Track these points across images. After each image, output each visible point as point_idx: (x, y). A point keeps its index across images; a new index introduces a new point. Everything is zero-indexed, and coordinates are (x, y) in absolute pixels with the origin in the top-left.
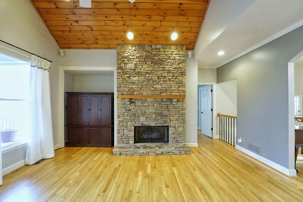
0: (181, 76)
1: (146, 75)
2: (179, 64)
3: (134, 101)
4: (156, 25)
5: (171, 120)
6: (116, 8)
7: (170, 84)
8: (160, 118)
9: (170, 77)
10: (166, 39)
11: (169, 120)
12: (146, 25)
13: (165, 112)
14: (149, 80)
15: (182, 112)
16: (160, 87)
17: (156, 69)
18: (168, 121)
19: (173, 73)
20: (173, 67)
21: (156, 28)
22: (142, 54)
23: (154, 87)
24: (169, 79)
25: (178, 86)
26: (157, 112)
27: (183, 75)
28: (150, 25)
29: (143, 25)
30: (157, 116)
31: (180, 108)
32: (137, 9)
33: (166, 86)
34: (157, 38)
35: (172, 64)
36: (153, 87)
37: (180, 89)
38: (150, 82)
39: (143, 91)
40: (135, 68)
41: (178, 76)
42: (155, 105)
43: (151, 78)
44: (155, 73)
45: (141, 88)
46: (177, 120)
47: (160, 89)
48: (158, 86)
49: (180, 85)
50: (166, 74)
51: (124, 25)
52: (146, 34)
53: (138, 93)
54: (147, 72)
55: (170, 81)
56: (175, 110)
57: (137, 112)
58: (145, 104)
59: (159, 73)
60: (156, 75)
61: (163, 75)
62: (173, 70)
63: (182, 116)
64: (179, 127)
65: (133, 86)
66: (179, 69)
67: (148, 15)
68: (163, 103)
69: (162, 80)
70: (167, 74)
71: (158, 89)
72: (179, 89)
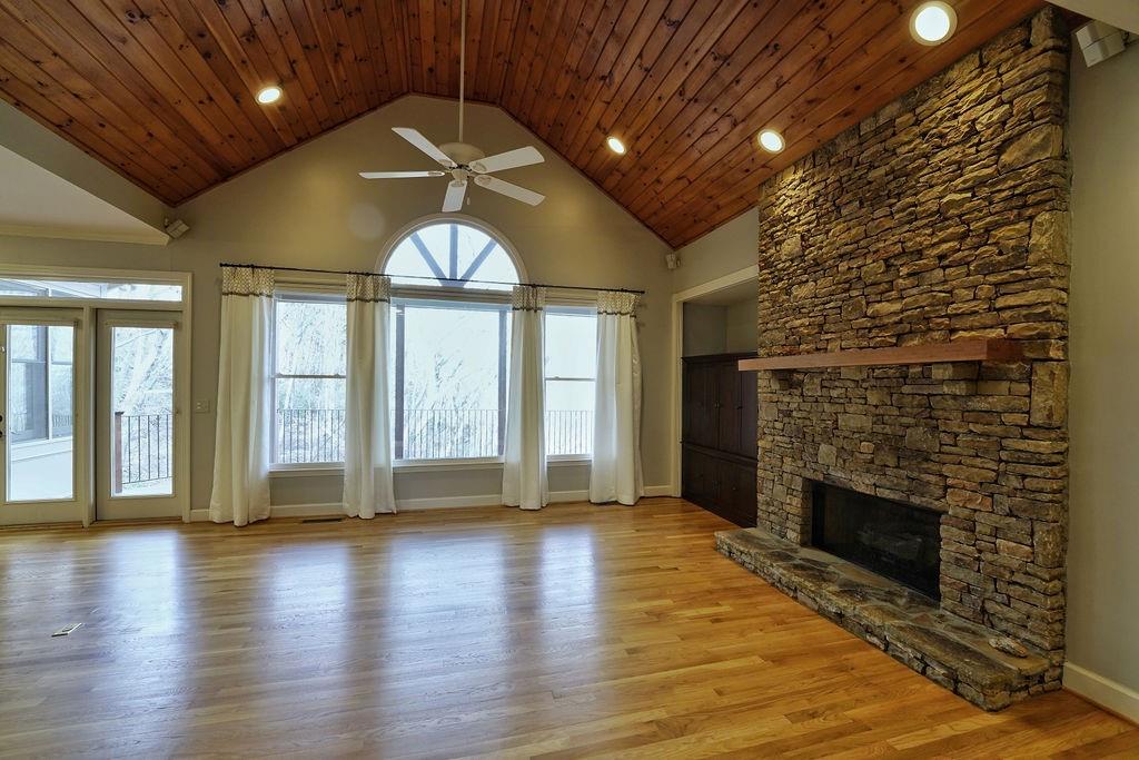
0: (1019, 218)
1: (837, 266)
2: (1000, 151)
3: (801, 377)
4: (813, 52)
5: (950, 481)
6: (690, 101)
7: (945, 282)
8: (891, 461)
9: (945, 246)
10: (902, 61)
11: (933, 479)
12: (785, 79)
13: (918, 437)
14: (847, 286)
15: (1023, 445)
16: (897, 306)
17: (877, 227)
18: (929, 483)
19: (960, 216)
20: (961, 186)
21: (825, 59)
22: (823, 184)
23: (870, 312)
24: (942, 257)
25: (996, 285)
26: (878, 428)
27: (1029, 212)
28: (796, 68)
29: (778, 87)
30: (878, 448)
31: (1008, 418)
32: (727, 59)
33: (924, 300)
34: (858, 88)
35: (960, 166)
36: (866, 316)
37: (1011, 301)
38: (854, 293)
39: (828, 336)
40: (804, 248)
41: (998, 225)
42: (873, 399)
43: (854, 273)
44: (873, 249)
45: (821, 326)
46: (989, 488)
47: (897, 319)
48: (885, 307)
49: (1006, 276)
50: (923, 238)
51: (735, 125)
52: (810, 102)
53: (812, 346)
54: (842, 251)
55: (944, 268)
56: (971, 426)
57: (808, 422)
58: (834, 393)
59: (889, 243)
60: (875, 257)
61: (910, 244)
62: (960, 203)
63: (1020, 468)
64: (996, 532)
65: (798, 322)
66: (1005, 180)
67: (767, 47)
68: (906, 389)
69: (904, 271)
70: (929, 231)
71: (886, 321)
72: (1000, 303)
